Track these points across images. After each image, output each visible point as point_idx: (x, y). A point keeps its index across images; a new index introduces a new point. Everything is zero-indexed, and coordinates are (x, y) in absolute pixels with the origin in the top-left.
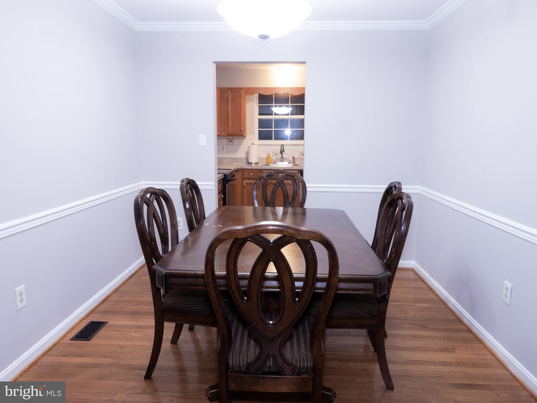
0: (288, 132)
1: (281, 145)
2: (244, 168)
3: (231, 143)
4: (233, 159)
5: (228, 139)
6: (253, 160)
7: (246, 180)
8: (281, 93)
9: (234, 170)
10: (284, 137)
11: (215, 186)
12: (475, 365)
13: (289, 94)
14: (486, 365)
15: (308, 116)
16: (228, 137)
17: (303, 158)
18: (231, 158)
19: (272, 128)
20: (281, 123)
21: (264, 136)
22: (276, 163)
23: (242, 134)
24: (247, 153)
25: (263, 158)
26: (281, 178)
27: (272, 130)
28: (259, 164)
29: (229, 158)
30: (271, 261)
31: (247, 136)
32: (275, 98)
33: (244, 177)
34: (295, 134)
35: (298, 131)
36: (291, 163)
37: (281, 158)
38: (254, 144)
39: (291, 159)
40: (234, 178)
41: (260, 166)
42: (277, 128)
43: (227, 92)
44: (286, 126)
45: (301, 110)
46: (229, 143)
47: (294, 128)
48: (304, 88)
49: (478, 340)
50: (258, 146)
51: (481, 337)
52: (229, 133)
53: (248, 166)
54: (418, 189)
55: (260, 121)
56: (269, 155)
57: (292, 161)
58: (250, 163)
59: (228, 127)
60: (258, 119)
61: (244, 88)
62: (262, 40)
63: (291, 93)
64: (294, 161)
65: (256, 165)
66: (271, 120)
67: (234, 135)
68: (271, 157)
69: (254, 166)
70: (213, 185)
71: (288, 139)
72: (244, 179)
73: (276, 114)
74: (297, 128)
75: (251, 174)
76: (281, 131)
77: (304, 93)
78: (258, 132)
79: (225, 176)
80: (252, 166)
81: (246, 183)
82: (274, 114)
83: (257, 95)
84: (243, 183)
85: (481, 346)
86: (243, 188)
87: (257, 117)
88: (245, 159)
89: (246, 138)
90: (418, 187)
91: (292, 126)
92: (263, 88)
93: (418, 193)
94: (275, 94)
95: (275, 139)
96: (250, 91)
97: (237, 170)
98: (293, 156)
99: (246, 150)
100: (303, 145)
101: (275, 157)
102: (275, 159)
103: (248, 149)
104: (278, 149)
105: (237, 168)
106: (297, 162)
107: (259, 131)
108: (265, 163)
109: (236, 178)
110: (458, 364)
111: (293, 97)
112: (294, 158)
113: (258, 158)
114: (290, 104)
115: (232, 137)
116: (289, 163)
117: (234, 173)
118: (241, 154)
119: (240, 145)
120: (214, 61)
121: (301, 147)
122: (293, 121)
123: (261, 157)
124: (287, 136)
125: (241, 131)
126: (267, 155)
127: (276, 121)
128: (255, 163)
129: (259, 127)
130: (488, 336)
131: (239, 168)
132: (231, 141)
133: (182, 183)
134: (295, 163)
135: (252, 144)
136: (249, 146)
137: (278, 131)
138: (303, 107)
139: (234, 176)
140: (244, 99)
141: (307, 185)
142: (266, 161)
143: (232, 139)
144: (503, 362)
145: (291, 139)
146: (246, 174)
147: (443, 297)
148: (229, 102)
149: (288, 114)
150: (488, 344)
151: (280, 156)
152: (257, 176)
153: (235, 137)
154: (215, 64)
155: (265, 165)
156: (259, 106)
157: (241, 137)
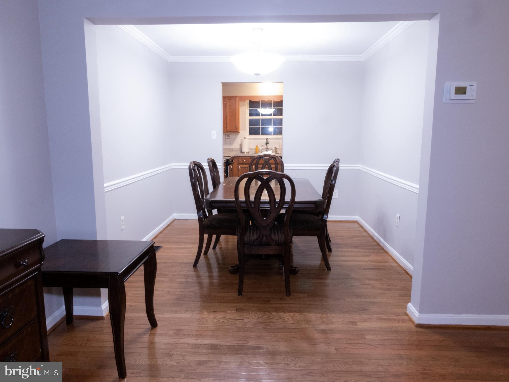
0: (271, 129)
1: (266, 139)
2: (239, 156)
3: (229, 137)
4: (230, 150)
5: (226, 134)
6: (245, 150)
7: (241, 165)
8: (266, 100)
9: (232, 157)
10: (268, 133)
11: (222, 166)
12: (380, 262)
13: (272, 101)
14: (386, 262)
15: (285, 117)
16: (227, 133)
17: (282, 148)
18: (229, 149)
19: (259, 126)
20: (266, 122)
21: (253, 132)
22: (263, 152)
23: (237, 130)
24: (241, 145)
25: (252, 148)
26: (267, 159)
27: (259, 128)
28: (250, 153)
29: (227, 148)
30: (265, 188)
31: (241, 132)
32: (261, 103)
33: (239, 162)
34: (277, 131)
35: (279, 128)
36: (274, 152)
37: (266, 148)
38: (246, 138)
39: (274, 149)
40: (233, 162)
41: (251, 154)
42: (263, 126)
43: (226, 99)
44: (270, 124)
45: (280, 112)
46: (227, 137)
47: (276, 126)
48: (282, 96)
49: (386, 252)
50: (249, 139)
51: (388, 250)
52: (228, 130)
53: (242, 154)
54: (359, 167)
55: (250, 121)
56: (257, 146)
57: (275, 151)
58: (243, 153)
59: (226, 125)
60: (249, 119)
61: (238, 96)
62: (256, 76)
63: (273, 99)
64: (276, 151)
65: (248, 154)
66: (258, 120)
67: (230, 131)
68: (259, 148)
69: (245, 155)
70: (221, 166)
71: (272, 134)
72: (239, 164)
73: (262, 115)
74: (278, 126)
75: (244, 160)
76: (266, 128)
77: (281, 100)
78: (248, 129)
79: (227, 160)
80: (245, 154)
81: (240, 167)
82: (260, 115)
83: (248, 101)
84: (238, 167)
85: (387, 255)
86: (238, 171)
87: (248, 117)
88: (239, 150)
89: (240, 133)
90: (359, 165)
91: (275, 124)
92: (252, 96)
93: (360, 170)
94: (261, 101)
95: (261, 134)
96: (243, 98)
97: (234, 158)
98: (275, 147)
99: (240, 143)
100: (281, 139)
101: (262, 147)
102: (261, 149)
103: (241, 142)
104: (265, 141)
105: (234, 156)
106: (279, 152)
107: (250, 128)
108: (254, 153)
109: (233, 163)
110: (371, 261)
111: (274, 102)
112: (276, 149)
113: (249, 148)
114: (273, 108)
115: (229, 133)
116: (272, 152)
117: (232, 159)
118: (236, 146)
119: (235, 139)
120: (222, 82)
121: (281, 140)
122: (275, 120)
123: (251, 148)
124: (271, 132)
125: (236, 128)
126: (256, 146)
127: (262, 120)
128: (247, 153)
129: (250, 126)
130: (388, 246)
131: (235, 156)
132: (229, 136)
133: (208, 160)
134: (276, 152)
135: (245, 138)
136: (242, 140)
137: (264, 128)
138: (282, 110)
139: (233, 161)
140: (239, 104)
141: (285, 165)
142: (255, 151)
143: (229, 134)
144: (396, 260)
145: (274, 134)
146: (240, 160)
147: (371, 234)
148: (227, 107)
149: (270, 115)
150: (391, 253)
151: (265, 146)
152: (249, 161)
153: (231, 133)
154: (222, 84)
155: (255, 154)
156: (249, 109)
157: (237, 133)
